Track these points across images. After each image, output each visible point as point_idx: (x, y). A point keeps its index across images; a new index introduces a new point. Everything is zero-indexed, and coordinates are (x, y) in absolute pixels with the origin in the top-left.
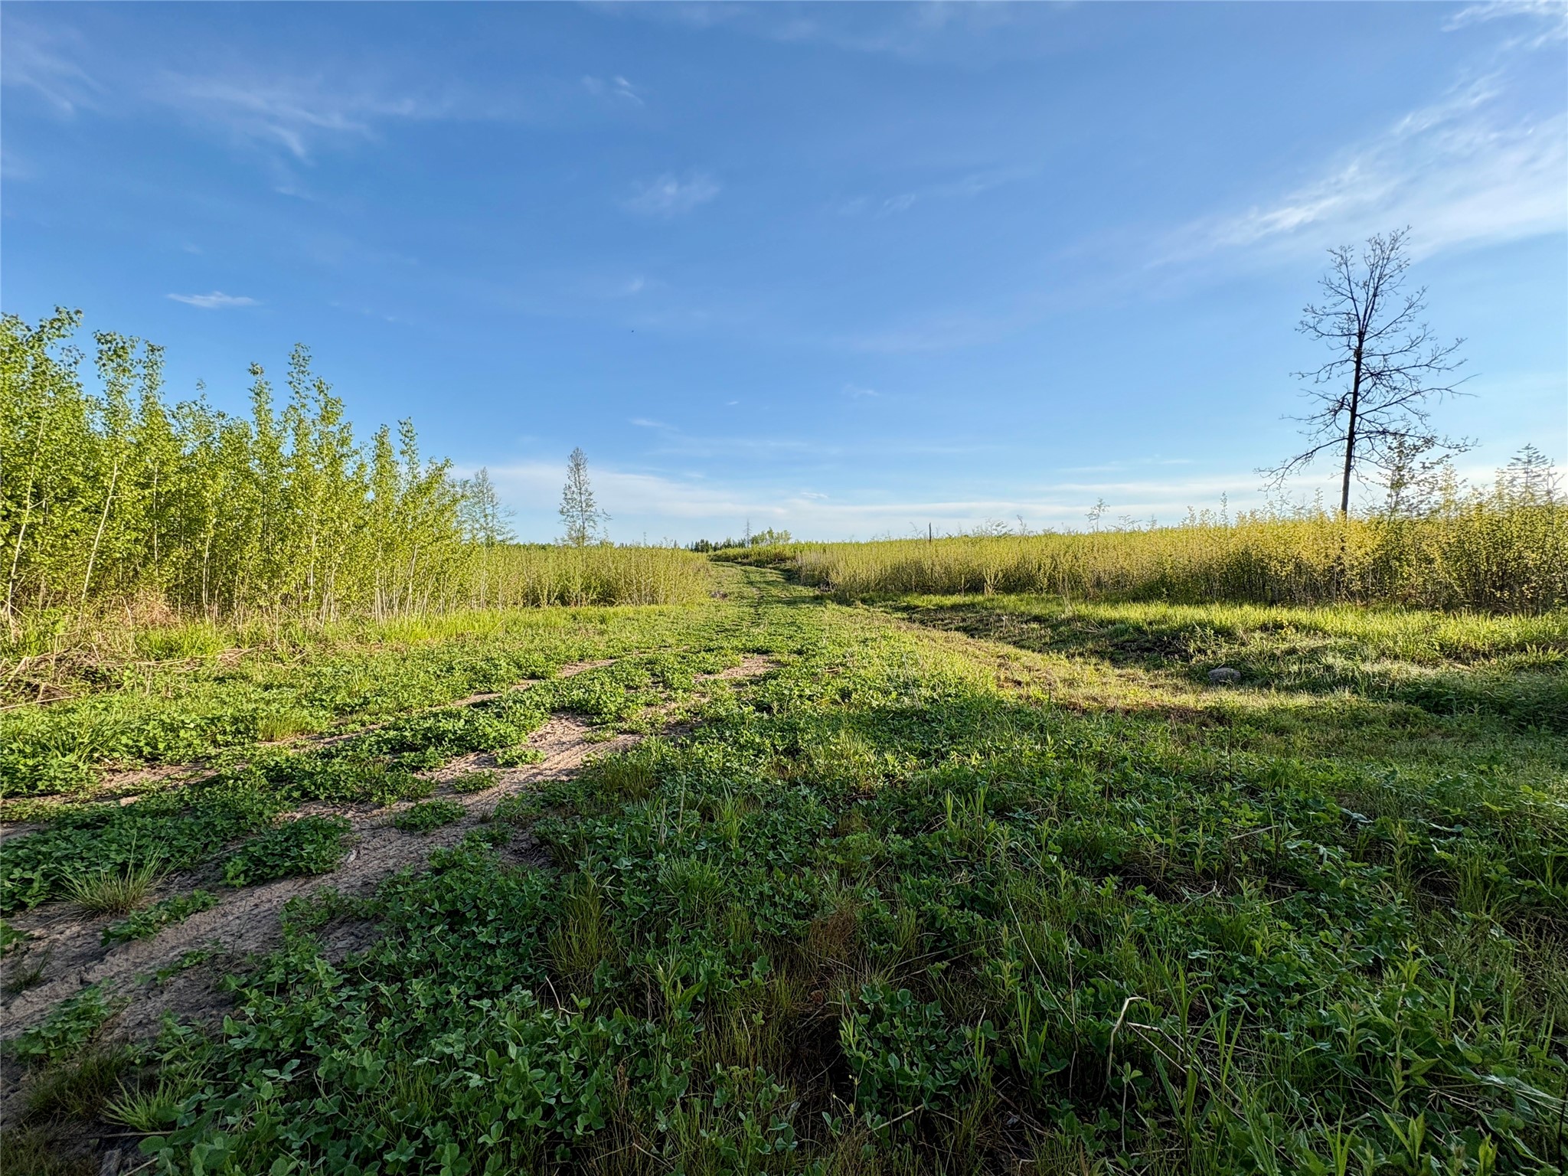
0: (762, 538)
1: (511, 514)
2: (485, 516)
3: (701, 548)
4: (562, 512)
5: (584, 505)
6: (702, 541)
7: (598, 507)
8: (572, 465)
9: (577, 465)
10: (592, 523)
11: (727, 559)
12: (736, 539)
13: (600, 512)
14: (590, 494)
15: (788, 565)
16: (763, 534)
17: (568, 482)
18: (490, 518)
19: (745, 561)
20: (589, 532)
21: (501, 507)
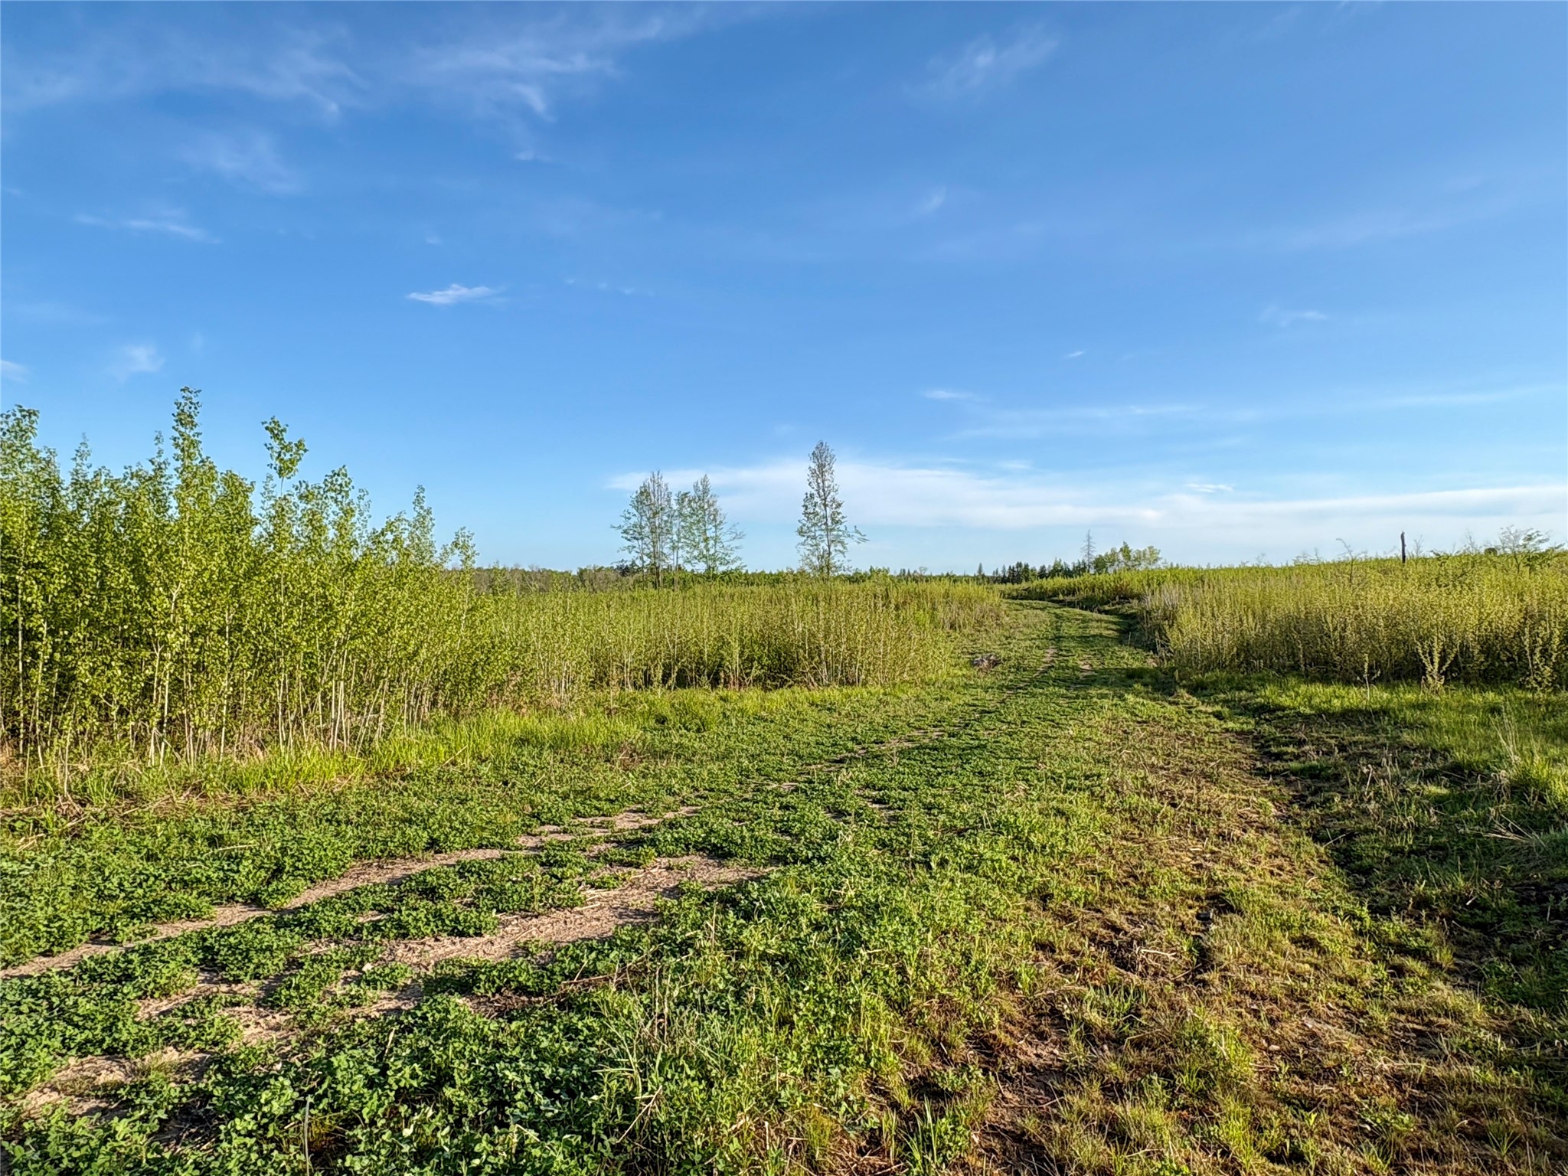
0: (1112, 559)
1: (739, 536)
2: (706, 540)
3: (1018, 574)
4: (801, 532)
5: (829, 522)
6: (1019, 565)
7: (848, 524)
8: (814, 466)
9: (821, 466)
10: (839, 547)
11: (1042, 595)
12: (1070, 561)
13: (851, 530)
14: (839, 505)
15: (1134, 606)
16: (1114, 553)
17: (810, 490)
18: (711, 542)
19: (1068, 598)
20: (837, 559)
21: (725, 528)
